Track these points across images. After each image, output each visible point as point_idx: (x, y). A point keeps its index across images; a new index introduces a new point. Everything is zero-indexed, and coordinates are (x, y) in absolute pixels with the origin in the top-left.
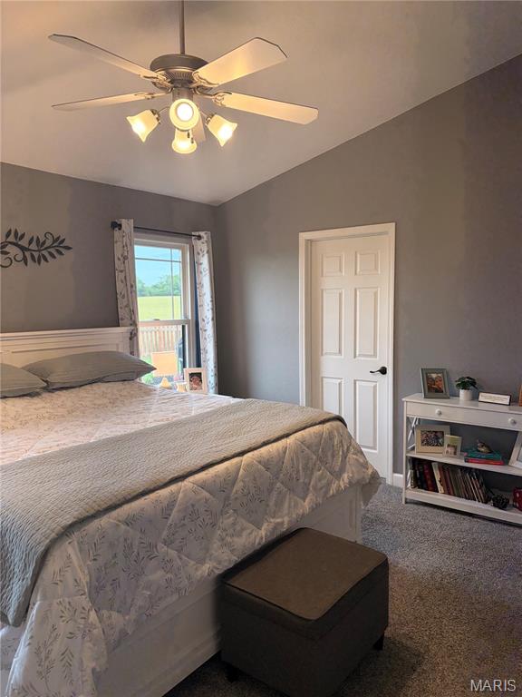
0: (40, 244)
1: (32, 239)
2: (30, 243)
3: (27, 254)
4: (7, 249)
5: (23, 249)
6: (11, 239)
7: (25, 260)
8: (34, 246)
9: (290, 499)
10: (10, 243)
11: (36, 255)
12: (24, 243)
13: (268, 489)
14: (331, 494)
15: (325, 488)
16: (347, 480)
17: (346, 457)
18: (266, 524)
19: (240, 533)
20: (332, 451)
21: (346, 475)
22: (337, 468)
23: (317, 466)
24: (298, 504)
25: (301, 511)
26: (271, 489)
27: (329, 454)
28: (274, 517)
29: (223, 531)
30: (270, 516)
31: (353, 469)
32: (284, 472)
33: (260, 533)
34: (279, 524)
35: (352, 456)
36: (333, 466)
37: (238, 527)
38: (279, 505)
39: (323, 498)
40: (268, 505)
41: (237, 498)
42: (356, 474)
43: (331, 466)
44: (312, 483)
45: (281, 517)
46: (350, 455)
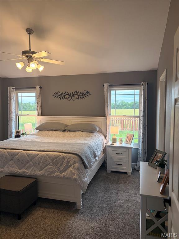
0: (83, 94)
1: (80, 93)
2: (80, 94)
3: (79, 97)
4: (74, 96)
5: (78, 95)
6: (76, 93)
7: (79, 98)
8: (81, 95)
9: (33, 168)
10: (75, 94)
11: (81, 97)
12: (79, 94)
13: (26, 162)
14: (53, 175)
15: (50, 172)
16: (63, 175)
17: (69, 168)
18: (22, 170)
19: (13, 167)
20: (61, 163)
21: (64, 173)
22: (61, 169)
23: (50, 164)
24: (36, 171)
25: (36, 173)
26: (28, 162)
27: (60, 163)
28: (26, 170)
29: (9, 164)
30: (25, 169)
31: (68, 173)
32: (34, 160)
33: (18, 171)
34: (26, 172)
35: (71, 168)
36: (59, 168)
37: (13, 166)
38: (29, 168)
39: (48, 174)
40: (25, 166)
41: (15, 159)
42: (68, 175)
43: (58, 168)
44: (45, 168)
45: (28, 171)
46: (70, 168)
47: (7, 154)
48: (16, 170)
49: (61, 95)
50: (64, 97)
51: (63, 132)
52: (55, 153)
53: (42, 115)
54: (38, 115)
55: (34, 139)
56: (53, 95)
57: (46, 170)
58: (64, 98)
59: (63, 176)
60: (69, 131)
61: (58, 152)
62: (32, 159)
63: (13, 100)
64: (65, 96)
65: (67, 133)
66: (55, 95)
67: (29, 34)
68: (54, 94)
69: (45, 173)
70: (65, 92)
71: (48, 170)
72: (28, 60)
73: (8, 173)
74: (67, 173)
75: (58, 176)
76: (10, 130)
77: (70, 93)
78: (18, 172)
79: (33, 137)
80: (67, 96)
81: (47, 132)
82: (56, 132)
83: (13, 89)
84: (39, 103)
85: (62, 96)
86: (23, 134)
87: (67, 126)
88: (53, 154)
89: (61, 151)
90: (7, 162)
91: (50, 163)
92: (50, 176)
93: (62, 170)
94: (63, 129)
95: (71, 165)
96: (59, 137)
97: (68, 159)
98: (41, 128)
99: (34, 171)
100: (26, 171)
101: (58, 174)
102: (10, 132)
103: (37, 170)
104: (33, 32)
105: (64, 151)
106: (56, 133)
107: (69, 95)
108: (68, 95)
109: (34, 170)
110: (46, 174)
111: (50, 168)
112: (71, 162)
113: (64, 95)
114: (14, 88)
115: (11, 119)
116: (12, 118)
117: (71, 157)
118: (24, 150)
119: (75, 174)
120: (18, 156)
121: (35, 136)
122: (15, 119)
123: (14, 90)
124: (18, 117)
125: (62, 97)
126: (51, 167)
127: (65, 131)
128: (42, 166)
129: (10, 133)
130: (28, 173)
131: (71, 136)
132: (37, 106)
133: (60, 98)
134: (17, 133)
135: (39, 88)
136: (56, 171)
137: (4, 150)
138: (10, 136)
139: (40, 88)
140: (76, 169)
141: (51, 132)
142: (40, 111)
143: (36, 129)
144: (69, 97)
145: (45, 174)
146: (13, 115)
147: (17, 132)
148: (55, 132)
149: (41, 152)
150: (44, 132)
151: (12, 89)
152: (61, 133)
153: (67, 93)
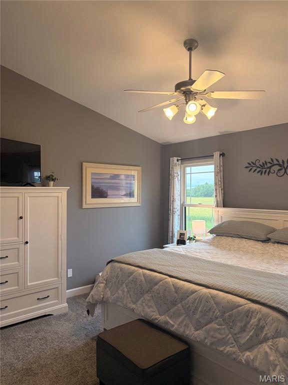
9: (184, 319)
13: (171, 301)
14: (221, 349)
15: (216, 340)
16: (245, 357)
17: (261, 343)
18: (164, 316)
19: (150, 307)
20: (243, 324)
21: (248, 353)
22: (242, 341)
23: (217, 321)
24: (188, 327)
25: (188, 332)
26: (174, 304)
27: (239, 324)
28: (170, 318)
29: (144, 299)
30: (168, 316)
31: (259, 356)
32: (186, 301)
33: (157, 317)
34: (171, 324)
35: (265, 347)
36: (238, 336)
37: (150, 304)
38: (175, 316)
39: (212, 344)
40: (170, 309)
41: (153, 291)
42: (258, 362)
43: (235, 334)
44: (207, 327)
45: (174, 322)
46: (264, 345)
47: (143, 279)
48: (154, 313)
49: (262, 166)
50: (268, 170)
51: (262, 244)
52: (230, 296)
53: (224, 207)
54: (217, 206)
55: (200, 253)
56: (247, 167)
57: (208, 332)
58: (270, 171)
59: (245, 360)
60: (278, 243)
61: (235, 295)
62: (182, 299)
63: (178, 179)
64: (270, 168)
65: (271, 248)
66: (251, 166)
67: (190, 49)
68: (248, 165)
69: (205, 338)
70: (272, 160)
71: (212, 333)
72: (186, 100)
73: (142, 316)
74: (257, 356)
75: (234, 356)
76: (171, 230)
77: (283, 161)
78: (156, 319)
79: (203, 247)
80: (276, 168)
81: (230, 239)
82: (248, 241)
83: (178, 160)
84: (220, 183)
85: (264, 168)
86: (190, 239)
87: (274, 230)
88: (224, 298)
89: (244, 295)
90: (142, 294)
91: (217, 318)
92: (216, 349)
93: (244, 344)
94: (263, 237)
95: (268, 339)
96: (253, 253)
97: (260, 320)
98: (219, 232)
99: (185, 326)
100: (171, 322)
101: (234, 349)
102: (171, 233)
103: (190, 325)
104: (196, 44)
105: (251, 297)
106: (249, 244)
107: (279, 165)
108: (277, 166)
109: (185, 323)
110: (208, 342)
111: (216, 330)
112: (266, 328)
113: (269, 165)
114: (179, 158)
115: (173, 211)
116: (175, 210)
117: (267, 316)
118: (171, 276)
119: (276, 366)
120: (159, 286)
121: (207, 247)
122: (179, 211)
123: (180, 163)
124: (185, 208)
125: (264, 170)
126: (219, 329)
127: (267, 241)
128: (201, 320)
129: (171, 235)
130: (173, 326)
131: (282, 255)
132: (216, 190)
133: (260, 173)
134: (180, 236)
135: (220, 155)
136: (230, 342)
137: (140, 269)
138: (171, 240)
139: (223, 155)
140: (279, 352)
141: (237, 241)
142: (220, 199)
143: (211, 232)
144: (279, 170)
145: (206, 341)
146: (177, 205)
147: (182, 235)
148: (245, 242)
149: (201, 288)
150: (224, 240)
151: (175, 161)
152: (259, 245)
153: (275, 162)
